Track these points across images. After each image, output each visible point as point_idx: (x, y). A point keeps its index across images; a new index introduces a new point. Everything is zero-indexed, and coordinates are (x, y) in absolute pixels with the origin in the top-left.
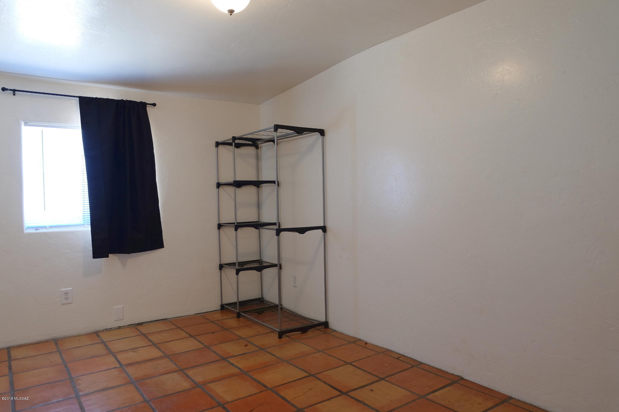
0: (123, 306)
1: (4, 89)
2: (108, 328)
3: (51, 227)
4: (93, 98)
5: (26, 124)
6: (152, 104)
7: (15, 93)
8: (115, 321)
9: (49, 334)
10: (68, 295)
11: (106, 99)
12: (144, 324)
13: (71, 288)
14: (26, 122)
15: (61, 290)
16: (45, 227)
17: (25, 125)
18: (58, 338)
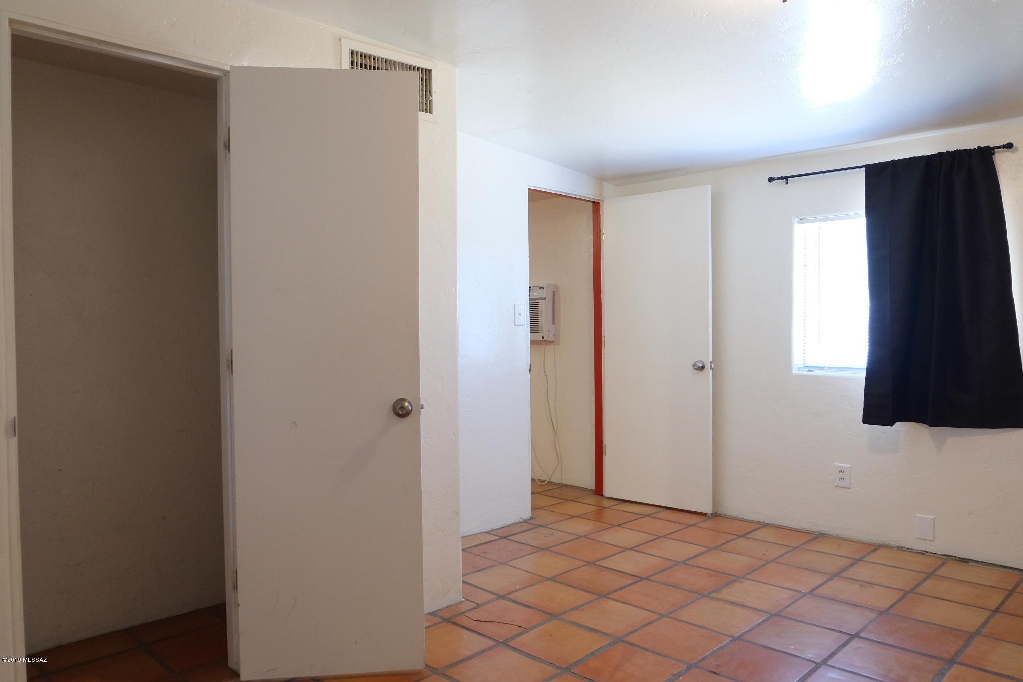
0: (934, 518)
1: (771, 180)
2: (906, 546)
3: (830, 368)
4: (887, 163)
5: (801, 221)
6: (1004, 147)
7: (787, 180)
8: (917, 538)
9: (817, 524)
10: (844, 474)
11: (909, 158)
12: (969, 563)
13: (850, 465)
14: (800, 218)
15: (836, 464)
16: (822, 368)
17: (799, 223)
18: (828, 534)
